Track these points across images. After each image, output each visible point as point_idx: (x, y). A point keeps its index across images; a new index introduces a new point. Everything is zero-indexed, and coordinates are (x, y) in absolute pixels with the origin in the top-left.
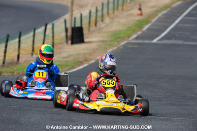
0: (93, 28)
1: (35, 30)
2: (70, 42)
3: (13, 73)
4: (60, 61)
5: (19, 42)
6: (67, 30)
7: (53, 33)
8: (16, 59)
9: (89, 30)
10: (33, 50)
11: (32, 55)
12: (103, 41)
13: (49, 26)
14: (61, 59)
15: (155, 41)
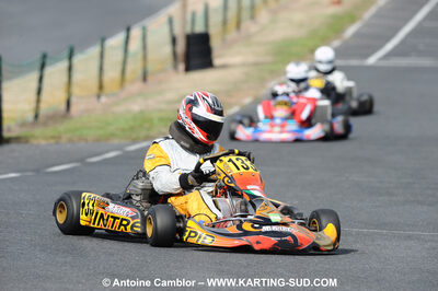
0: (232, 34)
1: (103, 40)
2: (182, 67)
3: (57, 138)
4: (161, 110)
5: (70, 69)
6: (174, 41)
7: (144, 47)
8: (63, 106)
9: (224, 40)
10: (101, 87)
11: (99, 97)
12: (256, 64)
13: (136, 33)
14: (163, 106)
15: (372, 60)
